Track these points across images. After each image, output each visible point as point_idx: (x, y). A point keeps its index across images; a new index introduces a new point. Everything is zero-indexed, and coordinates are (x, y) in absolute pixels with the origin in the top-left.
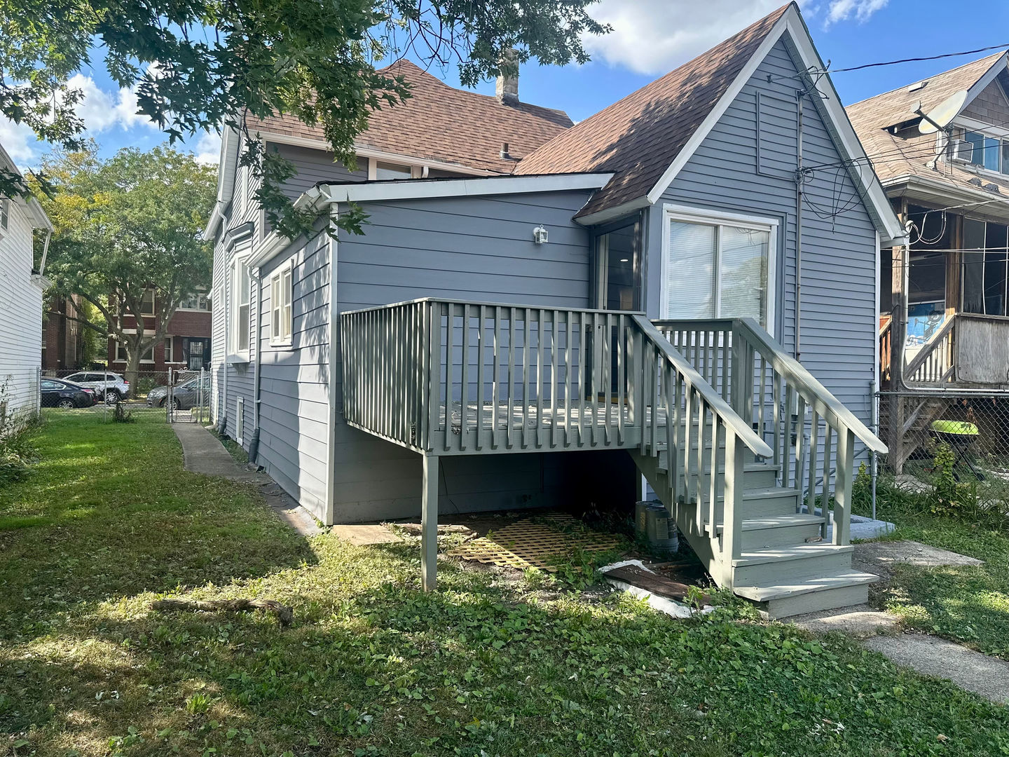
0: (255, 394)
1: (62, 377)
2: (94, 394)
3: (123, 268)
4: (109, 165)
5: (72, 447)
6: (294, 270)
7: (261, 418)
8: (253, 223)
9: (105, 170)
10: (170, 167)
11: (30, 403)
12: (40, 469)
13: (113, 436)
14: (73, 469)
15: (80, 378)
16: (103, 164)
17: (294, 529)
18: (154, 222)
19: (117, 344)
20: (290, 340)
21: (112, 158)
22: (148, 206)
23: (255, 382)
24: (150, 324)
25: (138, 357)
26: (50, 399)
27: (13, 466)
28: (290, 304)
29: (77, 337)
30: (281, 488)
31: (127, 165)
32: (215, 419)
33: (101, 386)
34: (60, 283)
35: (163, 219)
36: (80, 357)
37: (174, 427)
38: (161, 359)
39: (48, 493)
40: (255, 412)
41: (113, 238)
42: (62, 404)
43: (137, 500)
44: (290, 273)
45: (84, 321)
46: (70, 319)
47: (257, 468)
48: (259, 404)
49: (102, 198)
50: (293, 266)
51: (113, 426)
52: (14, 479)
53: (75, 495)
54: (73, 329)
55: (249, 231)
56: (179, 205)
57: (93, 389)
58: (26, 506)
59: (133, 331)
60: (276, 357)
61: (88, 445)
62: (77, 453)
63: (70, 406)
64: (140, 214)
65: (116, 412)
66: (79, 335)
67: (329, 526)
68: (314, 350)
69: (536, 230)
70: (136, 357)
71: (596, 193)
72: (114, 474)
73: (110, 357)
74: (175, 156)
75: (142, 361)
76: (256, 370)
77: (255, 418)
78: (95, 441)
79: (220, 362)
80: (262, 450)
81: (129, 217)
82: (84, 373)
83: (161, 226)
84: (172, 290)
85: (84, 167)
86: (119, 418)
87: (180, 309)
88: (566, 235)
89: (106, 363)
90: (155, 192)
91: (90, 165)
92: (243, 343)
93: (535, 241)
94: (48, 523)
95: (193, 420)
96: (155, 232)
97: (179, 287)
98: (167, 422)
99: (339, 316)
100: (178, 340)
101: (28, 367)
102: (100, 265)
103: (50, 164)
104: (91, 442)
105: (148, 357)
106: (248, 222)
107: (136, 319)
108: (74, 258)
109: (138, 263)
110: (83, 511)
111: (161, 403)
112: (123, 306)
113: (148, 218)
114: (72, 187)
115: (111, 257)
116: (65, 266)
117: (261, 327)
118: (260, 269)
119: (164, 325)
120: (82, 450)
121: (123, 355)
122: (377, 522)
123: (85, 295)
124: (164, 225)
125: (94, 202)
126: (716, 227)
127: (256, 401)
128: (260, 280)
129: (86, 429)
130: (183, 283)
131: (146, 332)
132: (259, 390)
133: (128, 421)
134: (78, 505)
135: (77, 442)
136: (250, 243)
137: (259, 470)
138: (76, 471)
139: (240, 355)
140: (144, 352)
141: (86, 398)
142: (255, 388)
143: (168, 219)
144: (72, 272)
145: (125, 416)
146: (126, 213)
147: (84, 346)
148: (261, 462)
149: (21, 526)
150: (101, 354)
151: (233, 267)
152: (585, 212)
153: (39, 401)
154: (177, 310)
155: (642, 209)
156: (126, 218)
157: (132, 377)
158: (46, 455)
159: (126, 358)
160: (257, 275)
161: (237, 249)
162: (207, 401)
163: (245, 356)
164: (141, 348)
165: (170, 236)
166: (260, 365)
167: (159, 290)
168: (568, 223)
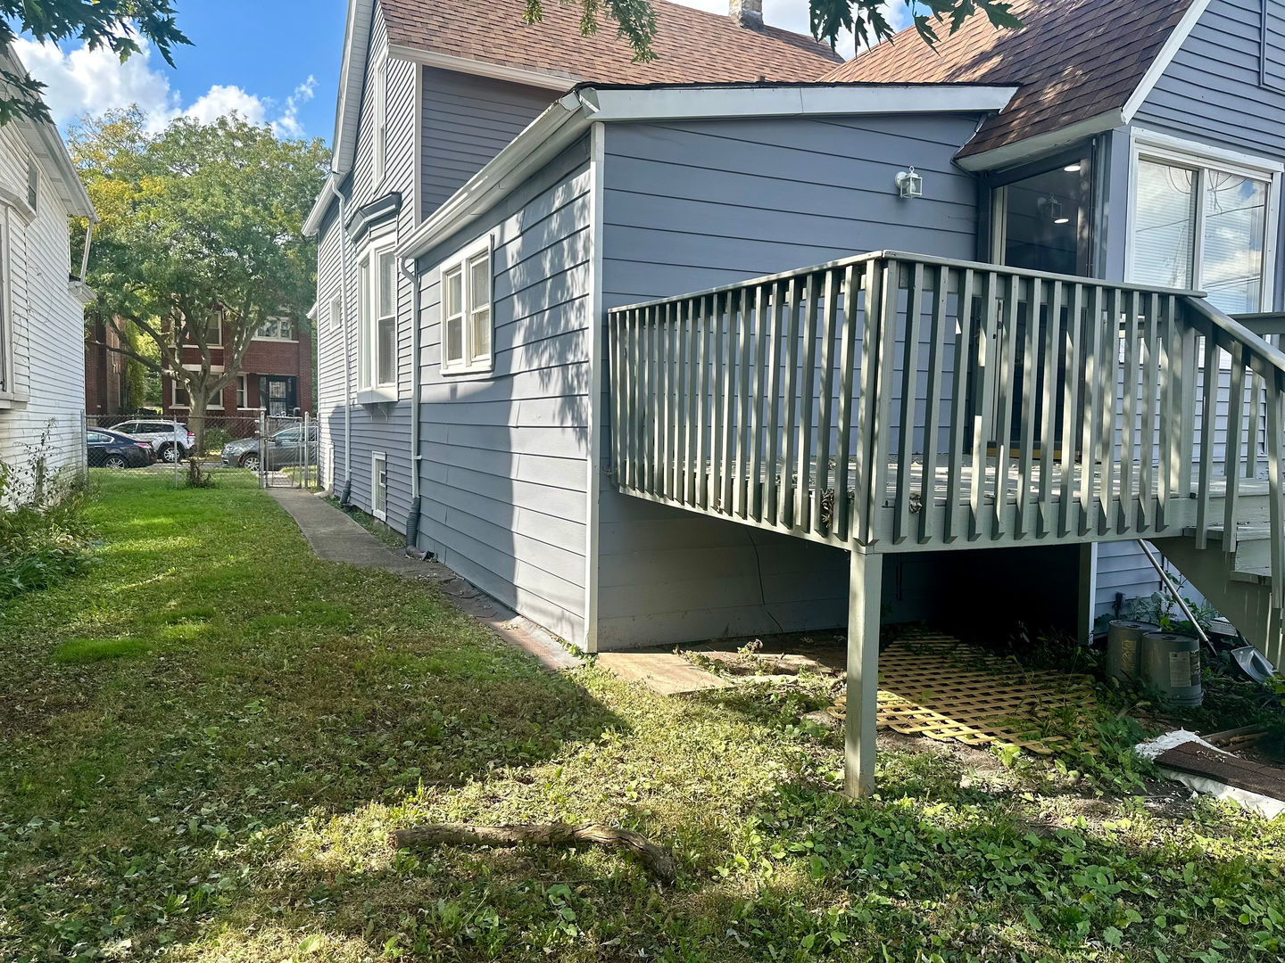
0: (413, 447)
1: (107, 426)
2: (152, 450)
3: (182, 281)
4: (158, 141)
5: (142, 523)
6: (497, 252)
7: (423, 481)
8: (399, 194)
9: (153, 148)
10: (239, 144)
11: (74, 460)
12: (104, 556)
13: (194, 506)
14: (153, 555)
15: (128, 429)
16: (150, 139)
17: (536, 658)
18: (221, 217)
19: (174, 382)
20: (490, 363)
21: (163, 132)
22: (213, 196)
23: (413, 430)
24: (217, 358)
25: (205, 400)
26: (98, 457)
27: (66, 553)
28: (488, 306)
29: (121, 375)
30: (474, 587)
31: (182, 142)
32: (327, 483)
33: (158, 439)
34: (101, 300)
35: (234, 214)
36: (125, 402)
37: (272, 493)
38: (231, 403)
39: (128, 595)
40: (413, 473)
41: (167, 241)
42: (110, 463)
43: (267, 608)
44: (488, 257)
45: (130, 353)
46: (112, 350)
47: (424, 555)
48: (419, 462)
49: (152, 185)
50: (493, 245)
51: (188, 493)
52: (69, 572)
53: (169, 599)
54: (115, 364)
55: (394, 207)
56: (254, 195)
57: (149, 443)
58: (99, 618)
59: (197, 368)
60: (454, 391)
61: (163, 520)
62: (151, 531)
63: (121, 466)
64: (204, 206)
65: (191, 474)
66: (123, 373)
67: (593, 655)
68: (549, 375)
69: (901, 176)
70: (201, 403)
71: (988, 119)
72: (216, 565)
73: (166, 403)
74: (246, 130)
75: (210, 407)
76: (413, 413)
77: (414, 482)
78: (171, 514)
79: (334, 405)
80: (426, 526)
81: (190, 211)
82: (133, 421)
83: (232, 223)
84: (247, 312)
85: (126, 145)
86: (195, 481)
87: (256, 338)
88: (945, 187)
89: (159, 410)
90: (223, 176)
91: (133, 141)
92: (385, 373)
93: (899, 195)
94: (144, 650)
95: (296, 484)
96: (225, 230)
97: (257, 308)
98: (260, 487)
99: (605, 316)
100: (253, 379)
101: (70, 411)
102: (154, 275)
103: (79, 140)
104: (165, 515)
105: (215, 401)
106: (393, 193)
107: (201, 351)
108: (118, 266)
109: (202, 274)
110: (191, 628)
111: (240, 461)
112: (180, 333)
113: (215, 212)
114: (111, 172)
115: (168, 265)
116: (107, 276)
117: (420, 349)
118: (417, 261)
119: (238, 359)
120: (156, 527)
121: (183, 398)
122: (666, 648)
123: (133, 318)
124: (236, 222)
125: (141, 190)
126: (1197, 172)
127: (414, 457)
128: (416, 276)
129: (152, 496)
130: (261, 300)
131: (214, 369)
132: (419, 442)
133: (206, 485)
134: (180, 617)
135: (147, 516)
136: (395, 225)
137: (427, 557)
138: (158, 560)
139: (380, 390)
140: (212, 395)
141: (141, 454)
142: (413, 439)
143: (242, 214)
144: (115, 285)
145: (202, 479)
146: (184, 205)
147: (129, 387)
148: (427, 546)
149: (100, 657)
150: (150, 399)
151: (365, 264)
152: (975, 147)
153: (86, 458)
154: (253, 339)
155: (1097, 137)
156: (184, 212)
157: (197, 429)
158: (109, 534)
159: (188, 404)
160: (411, 269)
161: (373, 235)
162: (314, 459)
163: (390, 391)
164: (208, 390)
165: (244, 238)
166: (419, 405)
167: (228, 312)
168: (948, 168)
